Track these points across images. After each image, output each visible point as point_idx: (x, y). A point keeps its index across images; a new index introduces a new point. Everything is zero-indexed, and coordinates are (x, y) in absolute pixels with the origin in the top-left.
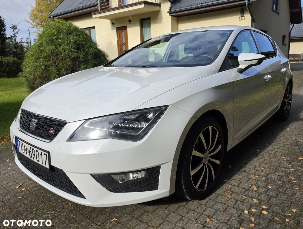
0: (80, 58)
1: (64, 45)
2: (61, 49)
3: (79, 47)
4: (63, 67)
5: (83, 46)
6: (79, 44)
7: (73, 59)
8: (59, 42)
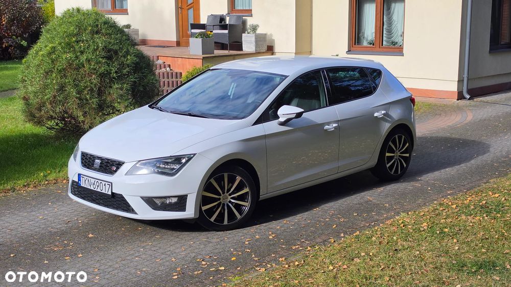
0: (111, 73)
1: (89, 53)
2: (83, 58)
3: (110, 55)
4: (86, 87)
5: (116, 52)
6: (109, 51)
7: (102, 76)
8: (80, 47)
